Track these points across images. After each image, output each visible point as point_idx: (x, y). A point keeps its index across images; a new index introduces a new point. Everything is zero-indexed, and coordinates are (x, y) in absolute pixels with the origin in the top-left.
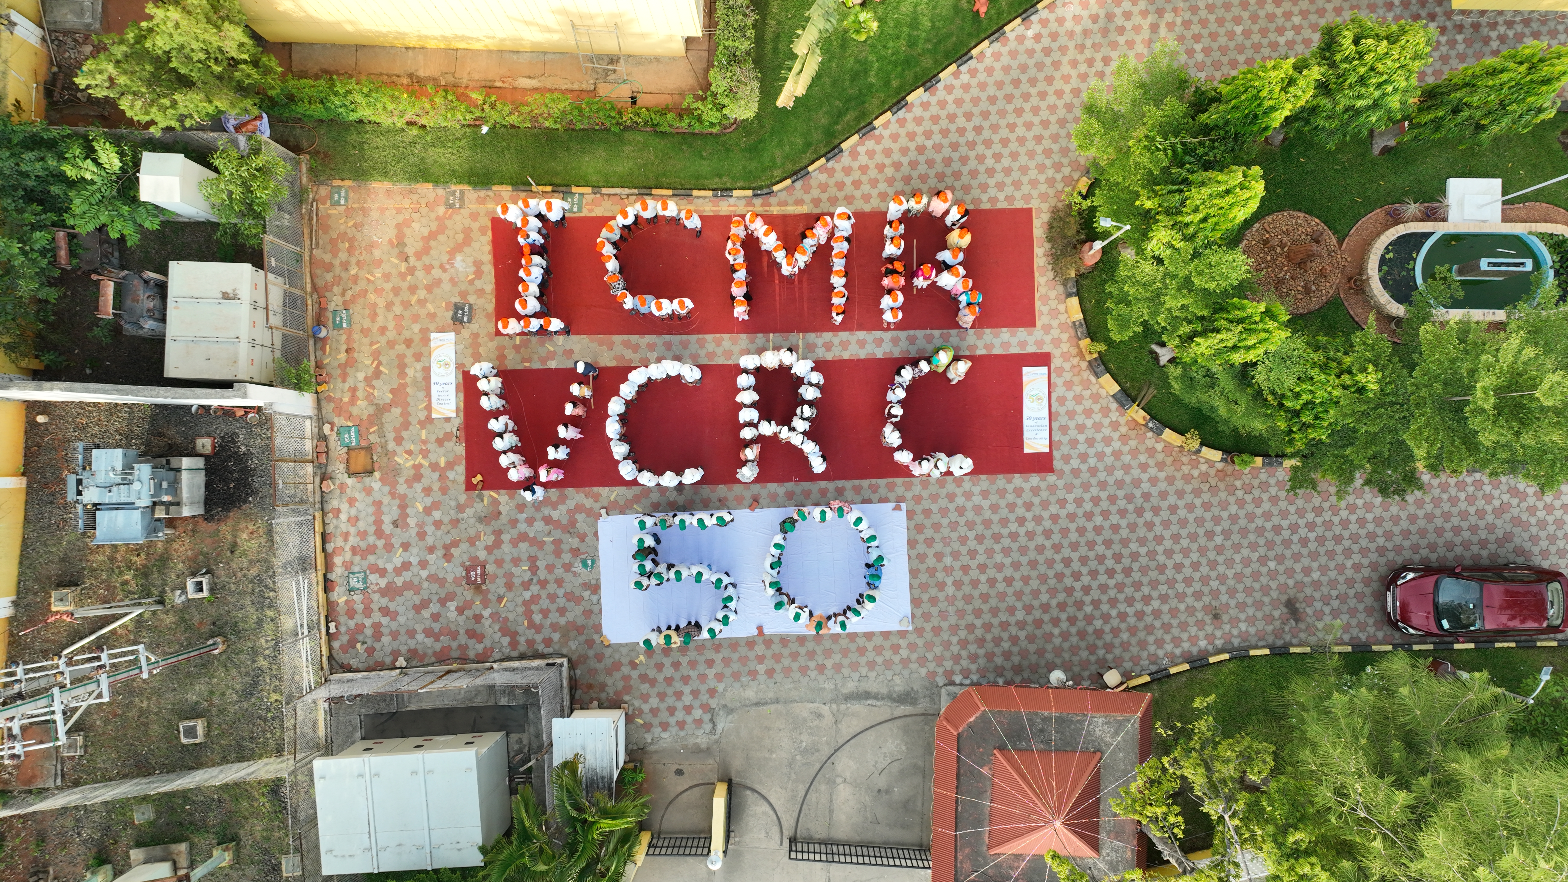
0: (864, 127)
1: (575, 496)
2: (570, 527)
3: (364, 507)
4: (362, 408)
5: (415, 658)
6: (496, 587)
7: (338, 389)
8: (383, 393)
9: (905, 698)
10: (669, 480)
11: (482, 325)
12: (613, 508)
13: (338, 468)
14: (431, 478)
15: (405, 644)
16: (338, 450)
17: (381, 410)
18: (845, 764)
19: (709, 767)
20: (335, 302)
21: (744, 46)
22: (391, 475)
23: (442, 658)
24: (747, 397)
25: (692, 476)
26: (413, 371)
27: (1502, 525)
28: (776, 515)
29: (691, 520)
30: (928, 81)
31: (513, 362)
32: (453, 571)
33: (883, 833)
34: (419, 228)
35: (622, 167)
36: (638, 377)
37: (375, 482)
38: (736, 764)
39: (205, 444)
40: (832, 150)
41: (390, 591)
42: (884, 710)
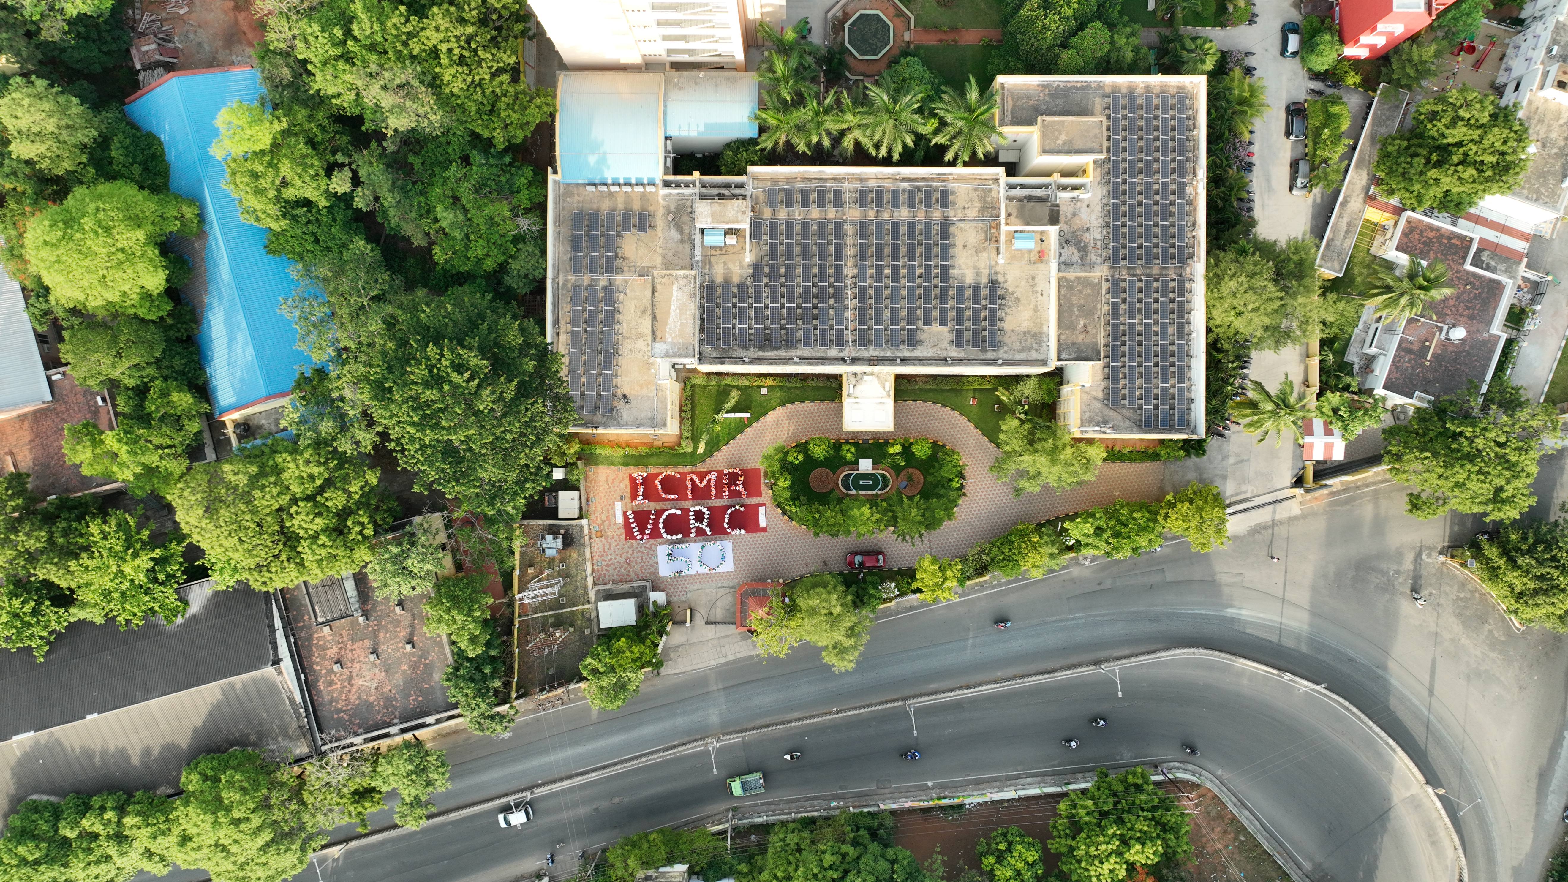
0: (719, 449)
1: (652, 541)
2: (650, 549)
3: (600, 545)
4: (599, 521)
5: (614, 582)
6: (633, 564)
7: (593, 517)
8: (604, 517)
9: (732, 587)
10: (674, 537)
11: (628, 500)
12: (661, 544)
13: (594, 536)
14: (616, 538)
15: (612, 578)
16: (593, 532)
17: (604, 522)
18: (719, 604)
19: (686, 605)
20: (591, 496)
21: (688, 435)
22: (607, 537)
23: (621, 581)
24: (692, 517)
25: (680, 536)
26: (611, 512)
27: (875, 542)
28: (700, 544)
29: (679, 546)
30: (734, 438)
31: (635, 509)
32: (622, 560)
33: (728, 620)
34: (611, 477)
35: (661, 461)
36: (666, 513)
37: (603, 539)
38: (693, 605)
39: (562, 531)
40: (712, 455)
41: (607, 565)
42: (728, 590)
